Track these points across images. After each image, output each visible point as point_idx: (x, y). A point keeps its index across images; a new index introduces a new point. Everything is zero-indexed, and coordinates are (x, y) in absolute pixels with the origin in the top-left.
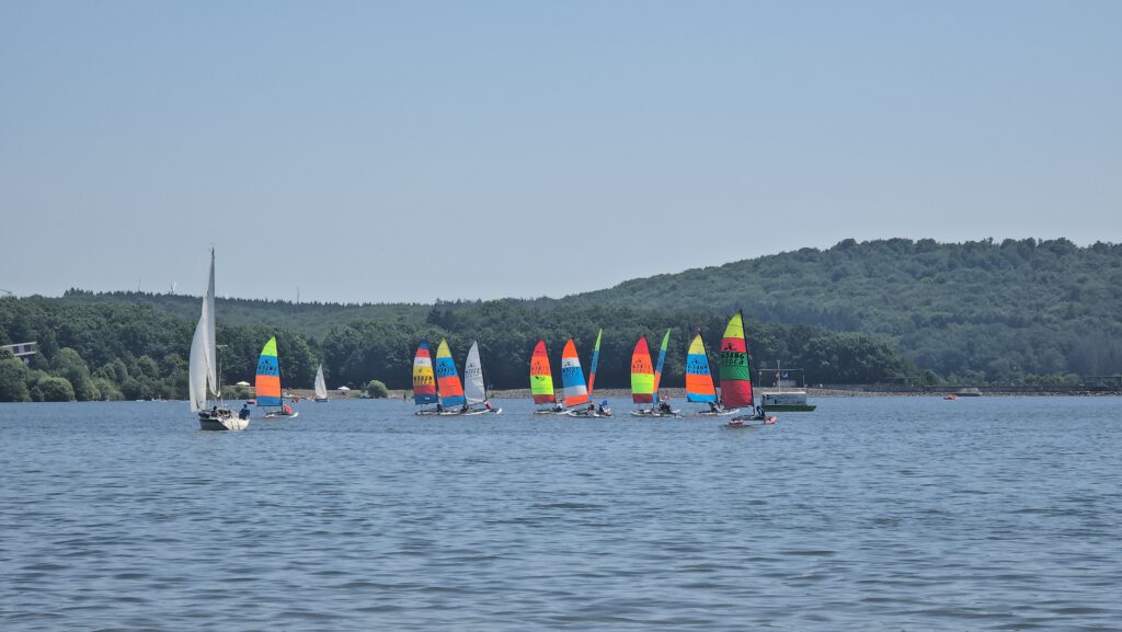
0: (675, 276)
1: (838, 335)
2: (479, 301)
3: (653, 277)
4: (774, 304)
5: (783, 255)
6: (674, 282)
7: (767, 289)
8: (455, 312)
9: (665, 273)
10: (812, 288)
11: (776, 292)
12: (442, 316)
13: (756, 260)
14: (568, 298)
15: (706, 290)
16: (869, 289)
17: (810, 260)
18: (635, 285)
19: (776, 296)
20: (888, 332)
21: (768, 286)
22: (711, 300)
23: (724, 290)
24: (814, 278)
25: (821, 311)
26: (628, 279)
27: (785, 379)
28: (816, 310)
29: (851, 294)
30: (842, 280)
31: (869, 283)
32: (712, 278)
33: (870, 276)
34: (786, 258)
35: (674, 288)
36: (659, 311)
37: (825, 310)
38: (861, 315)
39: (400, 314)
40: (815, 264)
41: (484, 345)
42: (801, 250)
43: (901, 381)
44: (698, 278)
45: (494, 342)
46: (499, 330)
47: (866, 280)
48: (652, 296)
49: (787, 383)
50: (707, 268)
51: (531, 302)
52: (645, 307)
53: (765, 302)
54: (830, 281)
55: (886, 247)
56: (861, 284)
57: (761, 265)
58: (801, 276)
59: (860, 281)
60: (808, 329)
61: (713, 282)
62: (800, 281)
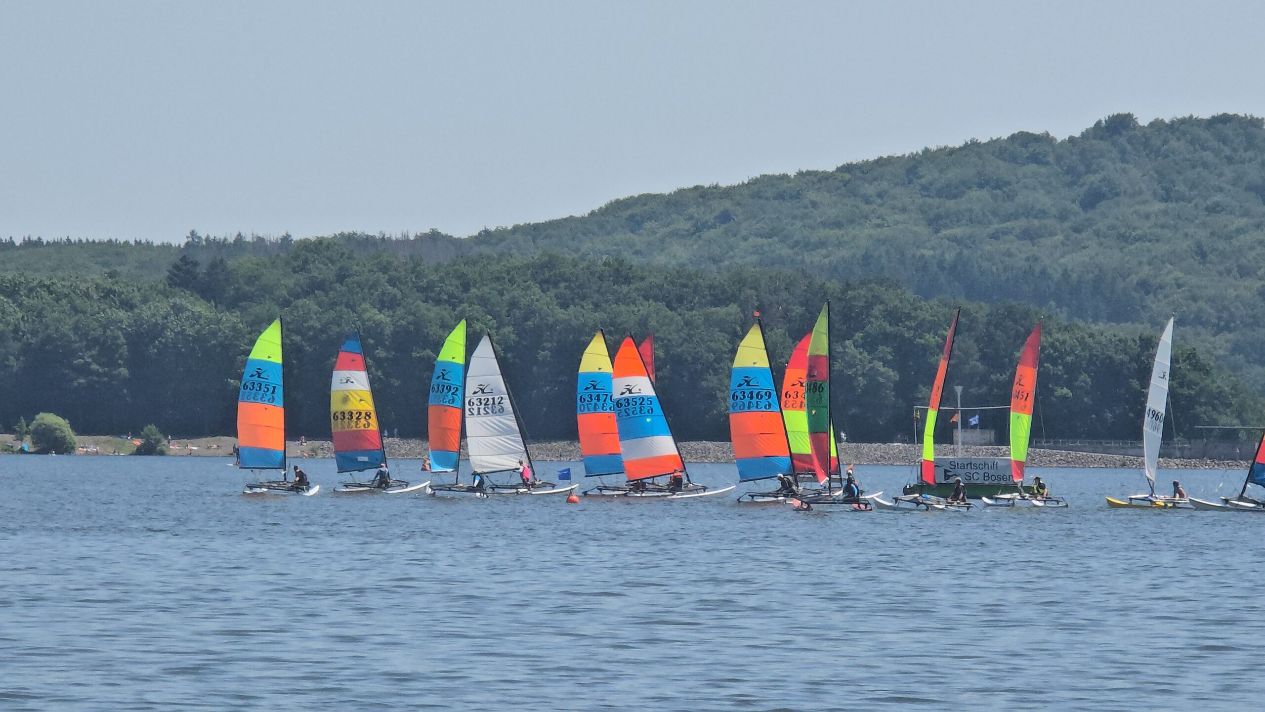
0: (728, 193)
1: (1094, 328)
2: (286, 239)
3: (681, 192)
4: (949, 257)
5: (972, 147)
6: (727, 204)
7: (936, 222)
8: (231, 264)
9: (706, 184)
10: (1036, 222)
11: (958, 231)
12: (202, 270)
13: (913, 158)
14: (485, 237)
15: (799, 223)
16: (1163, 227)
17: (1035, 159)
18: (637, 210)
19: (954, 239)
20: (1203, 324)
21: (938, 217)
22: (807, 246)
23: (838, 225)
24: (1042, 200)
25: (1057, 276)
26: (622, 197)
27: (975, 427)
28: (1043, 272)
29: (1123, 238)
30: (1102, 206)
31: (1165, 213)
32: (812, 195)
33: (1165, 200)
34: (979, 156)
35: (725, 217)
36: (690, 268)
37: (1066, 274)
38: (1145, 286)
39: (106, 264)
40: (1043, 170)
41: (297, 338)
42: (1013, 138)
43: (1230, 435)
44: (781, 196)
45: (322, 331)
46: (333, 305)
47: (1158, 206)
48: (675, 234)
49: (977, 434)
50: (800, 174)
51: (404, 243)
52: (660, 259)
53: (928, 253)
54: (1076, 207)
55: (1204, 134)
56: (1147, 217)
57: (922, 171)
58: (1010, 197)
59: (1142, 208)
60: (1026, 315)
61: (814, 204)
62: (1009, 207)
